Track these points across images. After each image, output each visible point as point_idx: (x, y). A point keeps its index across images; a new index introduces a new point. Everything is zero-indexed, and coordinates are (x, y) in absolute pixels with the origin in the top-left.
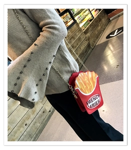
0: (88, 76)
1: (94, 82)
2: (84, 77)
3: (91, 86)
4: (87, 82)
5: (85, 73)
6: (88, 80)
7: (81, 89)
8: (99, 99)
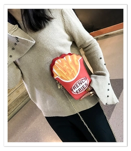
0: (67, 62)
1: (76, 67)
2: (62, 64)
3: (74, 71)
4: (67, 67)
5: (62, 59)
6: (68, 65)
7: (62, 77)
8: (86, 82)
